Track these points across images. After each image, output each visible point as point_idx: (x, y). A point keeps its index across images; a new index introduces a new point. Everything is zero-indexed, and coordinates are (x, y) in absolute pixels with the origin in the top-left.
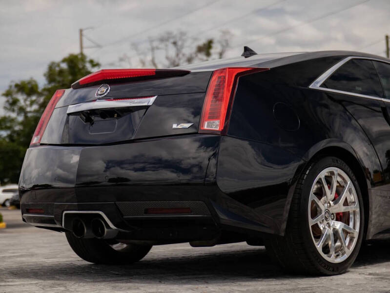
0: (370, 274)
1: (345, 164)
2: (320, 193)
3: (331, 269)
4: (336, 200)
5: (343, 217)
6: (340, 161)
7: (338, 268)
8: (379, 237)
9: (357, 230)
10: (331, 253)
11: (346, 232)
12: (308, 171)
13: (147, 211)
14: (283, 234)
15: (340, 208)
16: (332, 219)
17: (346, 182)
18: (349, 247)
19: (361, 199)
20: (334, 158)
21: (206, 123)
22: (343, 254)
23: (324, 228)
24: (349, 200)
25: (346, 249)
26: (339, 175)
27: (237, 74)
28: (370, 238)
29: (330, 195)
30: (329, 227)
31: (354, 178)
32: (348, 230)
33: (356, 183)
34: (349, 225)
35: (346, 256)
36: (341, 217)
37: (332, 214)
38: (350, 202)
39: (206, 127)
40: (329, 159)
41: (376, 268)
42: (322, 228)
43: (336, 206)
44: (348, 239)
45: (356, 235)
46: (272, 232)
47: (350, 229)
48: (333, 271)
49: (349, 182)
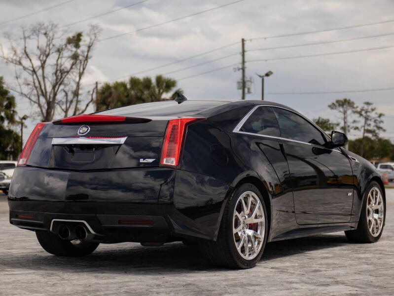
0: (272, 268)
1: (256, 188)
2: (240, 209)
3: (246, 264)
4: (250, 215)
5: (253, 227)
6: (254, 186)
7: (250, 264)
8: (275, 240)
9: (263, 236)
10: (246, 253)
11: (255, 238)
12: (233, 194)
13: (120, 222)
14: (215, 240)
15: (252, 220)
16: (247, 228)
17: (257, 202)
18: (258, 248)
19: (266, 213)
20: (250, 184)
21: (165, 160)
22: (253, 254)
23: (241, 235)
24: (258, 214)
25: (256, 250)
26: (252, 196)
27: (187, 123)
28: (270, 241)
29: (247, 211)
30: (245, 233)
31: (262, 198)
32: (256, 236)
33: (263, 202)
34: (257, 232)
35: (255, 255)
36: (252, 226)
37: (247, 224)
38: (259, 216)
39: (165, 163)
40: (246, 185)
41: (273, 263)
42: (240, 235)
43: (250, 219)
44: (256, 243)
45: (262, 240)
46: (208, 238)
47: (258, 235)
48: (247, 266)
49: (259, 201)
